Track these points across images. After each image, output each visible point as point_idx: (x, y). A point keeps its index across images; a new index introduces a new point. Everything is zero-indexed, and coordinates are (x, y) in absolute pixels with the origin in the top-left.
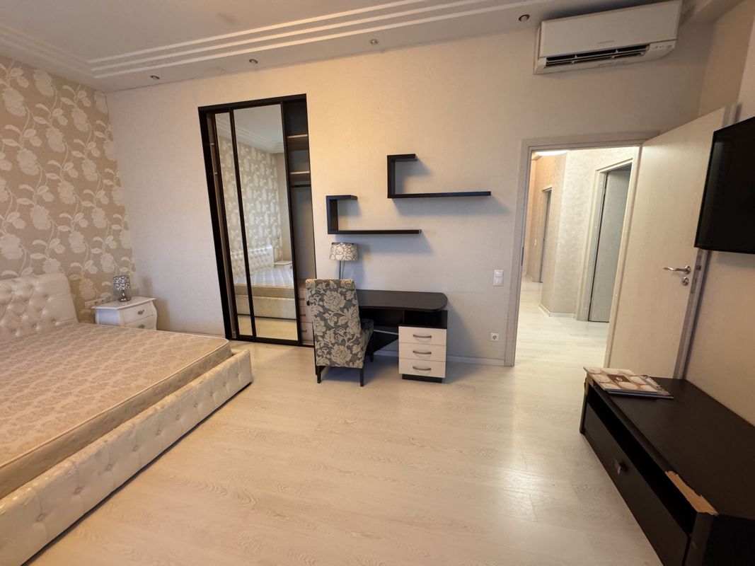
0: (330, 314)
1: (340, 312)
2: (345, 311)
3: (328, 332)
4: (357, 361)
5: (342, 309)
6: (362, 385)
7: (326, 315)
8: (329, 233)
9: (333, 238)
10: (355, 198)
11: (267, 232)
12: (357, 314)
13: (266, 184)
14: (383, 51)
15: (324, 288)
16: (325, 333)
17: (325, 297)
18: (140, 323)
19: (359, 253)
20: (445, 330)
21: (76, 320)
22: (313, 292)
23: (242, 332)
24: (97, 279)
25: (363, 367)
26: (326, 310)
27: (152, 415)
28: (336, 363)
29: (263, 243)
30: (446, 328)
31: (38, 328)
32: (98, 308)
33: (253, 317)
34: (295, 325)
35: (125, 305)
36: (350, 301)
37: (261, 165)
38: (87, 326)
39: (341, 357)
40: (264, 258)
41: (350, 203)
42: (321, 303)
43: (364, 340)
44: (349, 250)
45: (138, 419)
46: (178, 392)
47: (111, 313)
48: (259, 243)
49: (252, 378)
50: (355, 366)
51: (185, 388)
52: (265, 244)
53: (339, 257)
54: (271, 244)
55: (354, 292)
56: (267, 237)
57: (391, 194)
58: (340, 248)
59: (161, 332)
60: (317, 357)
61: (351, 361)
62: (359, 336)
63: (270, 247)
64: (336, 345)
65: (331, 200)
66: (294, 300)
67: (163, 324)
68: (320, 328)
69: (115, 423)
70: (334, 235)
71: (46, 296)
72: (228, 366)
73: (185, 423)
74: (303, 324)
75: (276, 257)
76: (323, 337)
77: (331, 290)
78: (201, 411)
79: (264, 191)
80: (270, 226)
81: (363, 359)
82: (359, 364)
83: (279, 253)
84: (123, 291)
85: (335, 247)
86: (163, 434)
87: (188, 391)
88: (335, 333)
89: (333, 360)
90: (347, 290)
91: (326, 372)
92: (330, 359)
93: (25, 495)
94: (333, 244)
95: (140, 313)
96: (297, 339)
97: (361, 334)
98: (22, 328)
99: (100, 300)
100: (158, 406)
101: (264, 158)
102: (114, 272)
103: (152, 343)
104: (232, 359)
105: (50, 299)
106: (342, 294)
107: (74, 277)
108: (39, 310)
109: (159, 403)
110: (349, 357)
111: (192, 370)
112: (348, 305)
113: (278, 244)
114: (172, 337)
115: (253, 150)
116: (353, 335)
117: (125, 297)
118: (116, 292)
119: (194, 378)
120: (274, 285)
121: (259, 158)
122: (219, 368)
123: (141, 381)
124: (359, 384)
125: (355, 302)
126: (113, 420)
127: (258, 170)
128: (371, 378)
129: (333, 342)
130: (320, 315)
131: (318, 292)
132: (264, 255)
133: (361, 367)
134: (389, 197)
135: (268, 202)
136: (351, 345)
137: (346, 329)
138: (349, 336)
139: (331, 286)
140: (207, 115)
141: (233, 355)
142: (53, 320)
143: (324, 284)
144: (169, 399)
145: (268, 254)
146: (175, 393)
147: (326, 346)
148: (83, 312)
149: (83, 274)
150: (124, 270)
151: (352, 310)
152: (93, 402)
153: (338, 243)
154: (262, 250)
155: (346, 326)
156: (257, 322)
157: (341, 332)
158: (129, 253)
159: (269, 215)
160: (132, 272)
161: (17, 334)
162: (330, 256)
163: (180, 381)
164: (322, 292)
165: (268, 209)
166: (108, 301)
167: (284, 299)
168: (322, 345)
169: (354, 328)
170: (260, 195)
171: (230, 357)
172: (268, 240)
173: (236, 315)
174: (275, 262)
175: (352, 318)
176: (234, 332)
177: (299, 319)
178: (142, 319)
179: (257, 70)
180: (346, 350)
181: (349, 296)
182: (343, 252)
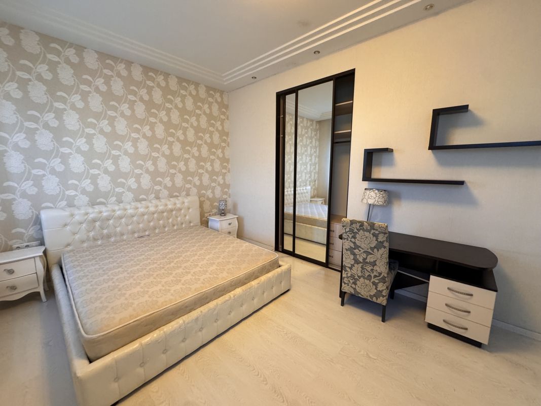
0: (360, 251)
1: (369, 250)
2: (375, 250)
3: (356, 265)
4: (381, 298)
5: (372, 249)
6: (383, 321)
7: (356, 251)
8: (363, 180)
9: (366, 184)
10: (392, 151)
11: (308, 176)
12: (386, 255)
13: (311, 143)
14: (437, 14)
15: (358, 228)
16: (353, 265)
17: (357, 235)
18: (228, 230)
19: (390, 199)
20: (495, 293)
21: (200, 224)
22: (348, 230)
23: (285, 248)
24: (212, 201)
25: (386, 304)
26: (357, 247)
27: (228, 300)
28: (360, 293)
29: (304, 184)
30: (496, 291)
31: (184, 226)
32: (210, 218)
33: (294, 237)
34: (324, 249)
35: (223, 218)
36: (382, 243)
37: (309, 130)
38: (204, 228)
39: (365, 290)
40: (304, 195)
41: (385, 156)
42: (353, 240)
43: (389, 281)
44: (381, 196)
45: (220, 300)
46: (244, 287)
47: (217, 222)
48: (302, 184)
49: (290, 286)
50: (379, 301)
51: (248, 285)
52: (306, 185)
53: (371, 202)
54: (310, 185)
55: (386, 235)
56: (307, 180)
57: (432, 146)
58: (372, 194)
59: (239, 240)
60: (343, 284)
61: (374, 295)
62: (386, 276)
63: (309, 188)
64: (362, 278)
65: (368, 153)
66: (326, 229)
67: (240, 235)
68: (348, 261)
69: (208, 300)
70: (367, 182)
71: (189, 209)
72: (276, 274)
73: (245, 310)
74: (330, 251)
75: (312, 195)
76: (351, 268)
77: (363, 230)
78: (256, 304)
79: (309, 148)
80: (310, 172)
81: (387, 297)
82: (383, 301)
83: (314, 192)
84: (223, 210)
85: (368, 192)
86: (232, 314)
87: (250, 288)
88: (362, 268)
89: (358, 290)
90: (380, 233)
91: (348, 298)
92: (355, 289)
93: (160, 335)
94: (366, 189)
95: (230, 224)
96: (325, 262)
97: (388, 274)
98: (177, 225)
99: (212, 213)
100: (232, 294)
101: (312, 125)
102: (220, 198)
103: (233, 247)
104: (279, 270)
105: (190, 210)
106: (374, 235)
107: (202, 199)
108: (185, 216)
109: (232, 292)
110: (373, 292)
111: (254, 273)
112: (379, 245)
113: (314, 185)
114: (244, 245)
115: (305, 119)
116: (380, 274)
117: (223, 213)
118: (219, 209)
119: (255, 279)
120: (310, 216)
121: (309, 124)
122: (270, 275)
123: (225, 274)
124: (381, 319)
125: (386, 244)
126: (207, 298)
127: (306, 133)
128: (393, 316)
129: (360, 274)
130: (351, 250)
131: (351, 231)
132: (304, 193)
133: (384, 304)
134: (429, 149)
135: (311, 155)
136: (377, 281)
137: (373, 266)
138: (375, 273)
139: (364, 227)
140: (281, 97)
141: (280, 267)
142: (190, 222)
143: (358, 225)
144: (239, 291)
145: (307, 193)
146: (242, 287)
147: (352, 276)
148: (204, 219)
149: (206, 197)
150: (225, 197)
151: (382, 250)
152: (199, 282)
153: (370, 189)
154: (303, 189)
155: (374, 264)
156: (297, 241)
157: (369, 268)
158: (228, 186)
159: (310, 165)
160: (228, 198)
161: (175, 228)
162: (362, 200)
163: (246, 279)
164: (356, 230)
165: (311, 160)
166: (215, 214)
167: (317, 227)
168: (349, 275)
169: (382, 267)
170: (306, 151)
171: (278, 268)
172: (308, 183)
173: (283, 234)
174: (311, 198)
175: (381, 259)
176: (280, 246)
177: (328, 245)
178: (230, 228)
179: (318, 59)
180: (371, 284)
181: (381, 238)
182: (374, 197)
